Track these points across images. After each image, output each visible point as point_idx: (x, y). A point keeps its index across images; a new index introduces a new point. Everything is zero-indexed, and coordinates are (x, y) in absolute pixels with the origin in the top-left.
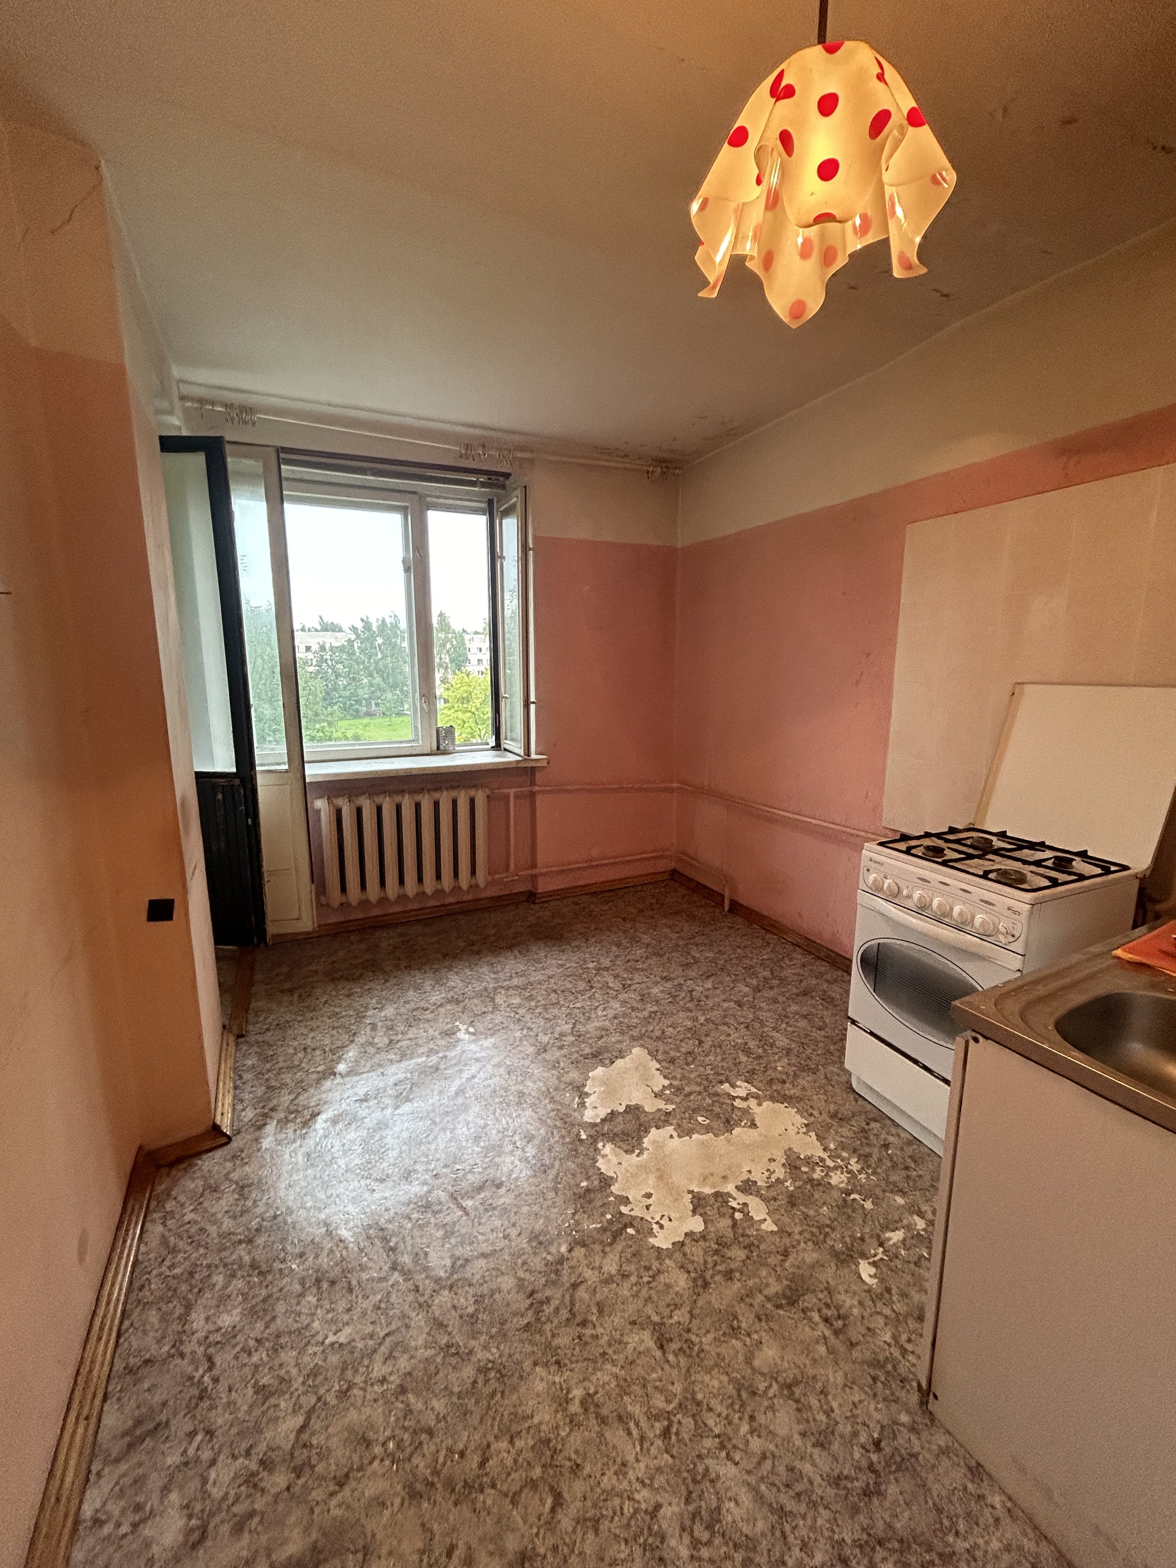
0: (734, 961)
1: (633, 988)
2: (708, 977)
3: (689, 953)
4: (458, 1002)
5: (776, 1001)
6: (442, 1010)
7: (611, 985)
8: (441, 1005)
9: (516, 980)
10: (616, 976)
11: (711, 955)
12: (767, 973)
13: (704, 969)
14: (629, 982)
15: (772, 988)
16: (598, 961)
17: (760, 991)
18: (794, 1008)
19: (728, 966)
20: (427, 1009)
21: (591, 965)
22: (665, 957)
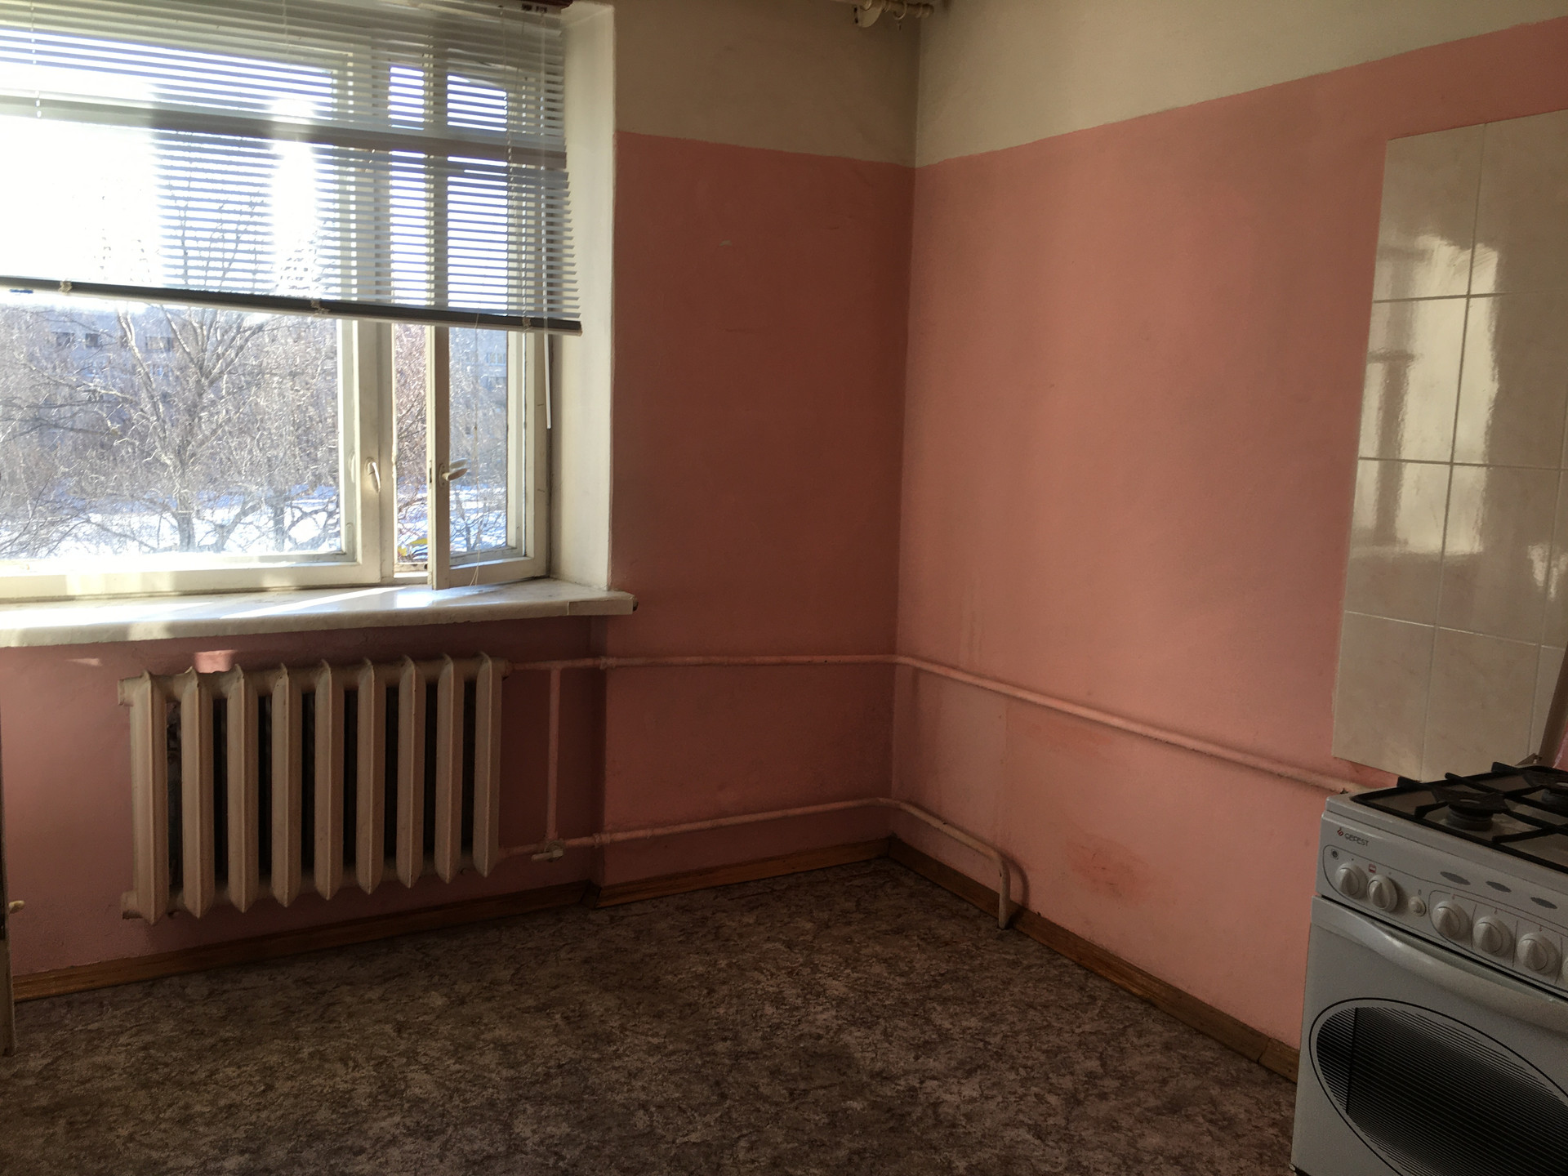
0: (1022, 1038)
1: (810, 1098)
2: (969, 1074)
3: (928, 1021)
4: (429, 1135)
5: (1113, 1126)
6: (395, 1153)
7: (765, 1091)
8: (393, 1141)
9: (558, 1081)
10: (774, 1073)
11: (973, 1023)
12: (1093, 1064)
13: (960, 1055)
14: (802, 1085)
15: (1103, 1096)
16: (735, 1038)
17: (1079, 1103)
18: (1153, 1140)
19: (1012, 1049)
20: (362, 1151)
21: (721, 1047)
22: (878, 1030)
